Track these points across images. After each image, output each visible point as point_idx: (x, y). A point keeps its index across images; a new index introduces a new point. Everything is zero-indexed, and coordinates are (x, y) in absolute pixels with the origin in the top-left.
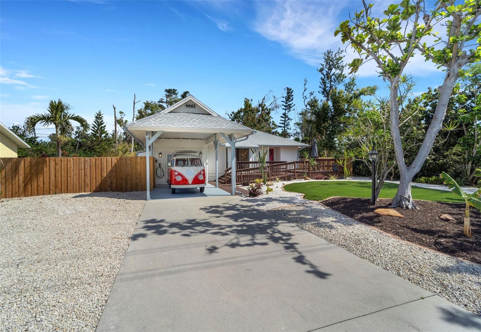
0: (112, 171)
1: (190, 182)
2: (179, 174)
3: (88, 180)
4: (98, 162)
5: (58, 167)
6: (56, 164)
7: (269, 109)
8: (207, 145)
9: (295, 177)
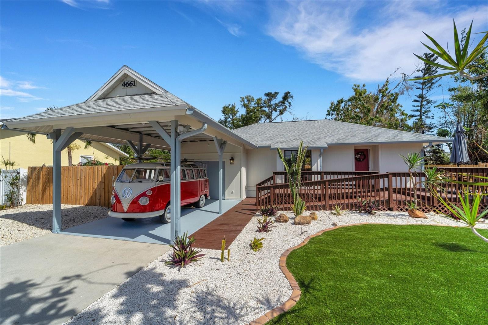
1: (125, 208)
2: (115, 194)
7: (395, 93)
8: (241, 148)
9: (391, 207)
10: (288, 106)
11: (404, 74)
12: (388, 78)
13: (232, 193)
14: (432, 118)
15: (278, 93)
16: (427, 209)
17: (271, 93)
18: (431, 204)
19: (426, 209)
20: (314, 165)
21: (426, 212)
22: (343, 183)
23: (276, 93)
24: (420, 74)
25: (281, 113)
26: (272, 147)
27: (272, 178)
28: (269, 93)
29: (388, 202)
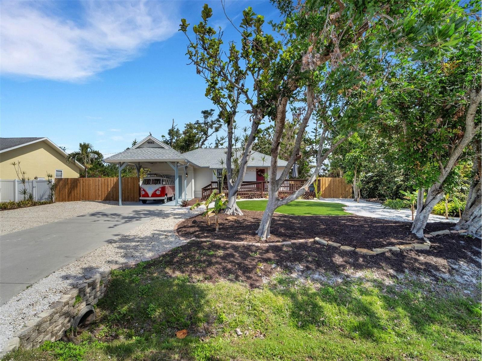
0: (113, 187)
1: (150, 196)
2: (144, 190)
3: (100, 193)
4: (106, 181)
5: (84, 184)
6: (83, 182)
8: (192, 168)
13: (187, 194)
17: (207, 111)
23: (212, 111)
25: (217, 130)
26: (210, 167)
27: (210, 185)
28: (205, 111)
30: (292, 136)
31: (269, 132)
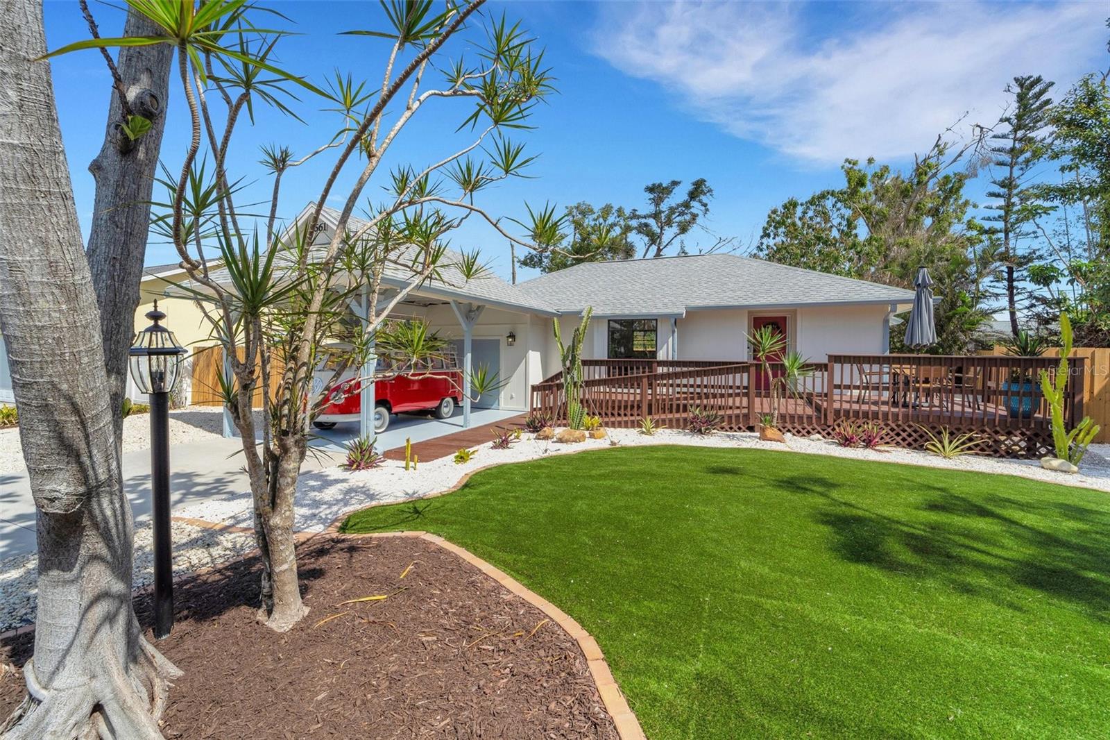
7: (955, 174)
9: (751, 425)
10: (701, 214)
11: (978, 126)
12: (940, 137)
13: (512, 398)
14: (1032, 235)
15: (680, 183)
16: (806, 430)
17: (660, 185)
18: (823, 422)
19: (803, 429)
20: (661, 349)
21: (803, 435)
22: (665, 382)
23: (675, 183)
24: (1006, 128)
25: (684, 229)
28: (655, 184)
29: (746, 416)
30: (908, 221)
31: (824, 207)
